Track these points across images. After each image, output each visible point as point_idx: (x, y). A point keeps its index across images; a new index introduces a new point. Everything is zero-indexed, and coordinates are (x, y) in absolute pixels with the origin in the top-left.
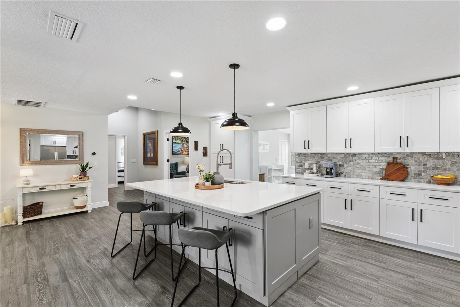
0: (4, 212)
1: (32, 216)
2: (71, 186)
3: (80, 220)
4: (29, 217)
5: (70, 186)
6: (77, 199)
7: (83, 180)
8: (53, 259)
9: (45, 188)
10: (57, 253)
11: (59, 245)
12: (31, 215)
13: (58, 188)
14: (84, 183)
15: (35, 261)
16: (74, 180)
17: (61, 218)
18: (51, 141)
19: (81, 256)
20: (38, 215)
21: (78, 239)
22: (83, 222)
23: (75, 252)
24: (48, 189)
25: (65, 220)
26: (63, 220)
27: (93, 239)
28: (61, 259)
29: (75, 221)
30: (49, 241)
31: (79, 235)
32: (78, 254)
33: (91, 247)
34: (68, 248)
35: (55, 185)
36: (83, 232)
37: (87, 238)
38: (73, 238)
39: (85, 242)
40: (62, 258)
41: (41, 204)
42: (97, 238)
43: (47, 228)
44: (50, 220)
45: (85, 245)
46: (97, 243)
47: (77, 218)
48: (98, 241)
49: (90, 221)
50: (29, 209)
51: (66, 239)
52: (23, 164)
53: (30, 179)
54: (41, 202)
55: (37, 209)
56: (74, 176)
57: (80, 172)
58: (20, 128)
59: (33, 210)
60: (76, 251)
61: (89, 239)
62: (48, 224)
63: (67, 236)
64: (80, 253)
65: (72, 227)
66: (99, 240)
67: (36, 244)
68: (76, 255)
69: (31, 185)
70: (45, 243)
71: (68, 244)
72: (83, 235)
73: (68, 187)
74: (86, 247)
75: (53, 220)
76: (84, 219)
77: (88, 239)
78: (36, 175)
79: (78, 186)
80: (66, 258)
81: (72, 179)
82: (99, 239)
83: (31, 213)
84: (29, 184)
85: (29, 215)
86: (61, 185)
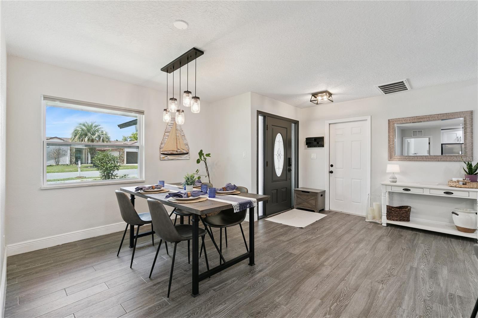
0: (373, 207)
1: (397, 220)
2: (447, 193)
3: (455, 249)
4: (393, 220)
5: (444, 193)
6: (458, 215)
7: (468, 188)
8: (372, 287)
9: (410, 190)
10: (383, 284)
11: (396, 272)
12: (396, 218)
13: (427, 192)
14: (469, 192)
15: (355, 277)
16: (452, 184)
17: (430, 235)
18: (456, 138)
19: (406, 312)
20: (404, 220)
21: (427, 279)
22: (456, 255)
23: (403, 298)
24: (413, 191)
25: (434, 240)
26: (431, 238)
27: (451, 295)
28: (378, 297)
29: (446, 247)
30: (389, 260)
31: (433, 274)
32: (404, 307)
33: (434, 309)
34: (401, 286)
35: (423, 188)
36: (444, 272)
37: (442, 285)
38: (421, 272)
39: (432, 292)
40: (381, 294)
41: (409, 208)
42: (460, 297)
43: (403, 241)
44: (415, 232)
45: (428, 297)
46: (452, 309)
47: (452, 244)
48: (458, 306)
49: (471, 259)
50: (393, 210)
51: (412, 268)
52: (391, 159)
53: (397, 176)
54: (409, 207)
55: (403, 214)
56: (454, 179)
57: (466, 173)
58: (388, 120)
59: (399, 213)
60: (406, 297)
61: (444, 291)
62: (409, 237)
63: (415, 265)
64: (408, 307)
65: (434, 255)
66: (460, 304)
67: (375, 255)
68: (400, 305)
69: (397, 184)
70: (384, 260)
71: (406, 277)
72: (440, 277)
73: (441, 194)
74: (428, 302)
75: (419, 233)
76: (463, 251)
77: (442, 288)
78: (403, 173)
79: (456, 194)
80: (385, 299)
81: (450, 183)
82: (462, 303)
83: (397, 216)
84: (396, 182)
85: (394, 218)
86: (430, 189)
